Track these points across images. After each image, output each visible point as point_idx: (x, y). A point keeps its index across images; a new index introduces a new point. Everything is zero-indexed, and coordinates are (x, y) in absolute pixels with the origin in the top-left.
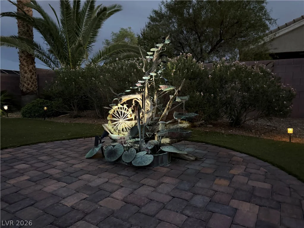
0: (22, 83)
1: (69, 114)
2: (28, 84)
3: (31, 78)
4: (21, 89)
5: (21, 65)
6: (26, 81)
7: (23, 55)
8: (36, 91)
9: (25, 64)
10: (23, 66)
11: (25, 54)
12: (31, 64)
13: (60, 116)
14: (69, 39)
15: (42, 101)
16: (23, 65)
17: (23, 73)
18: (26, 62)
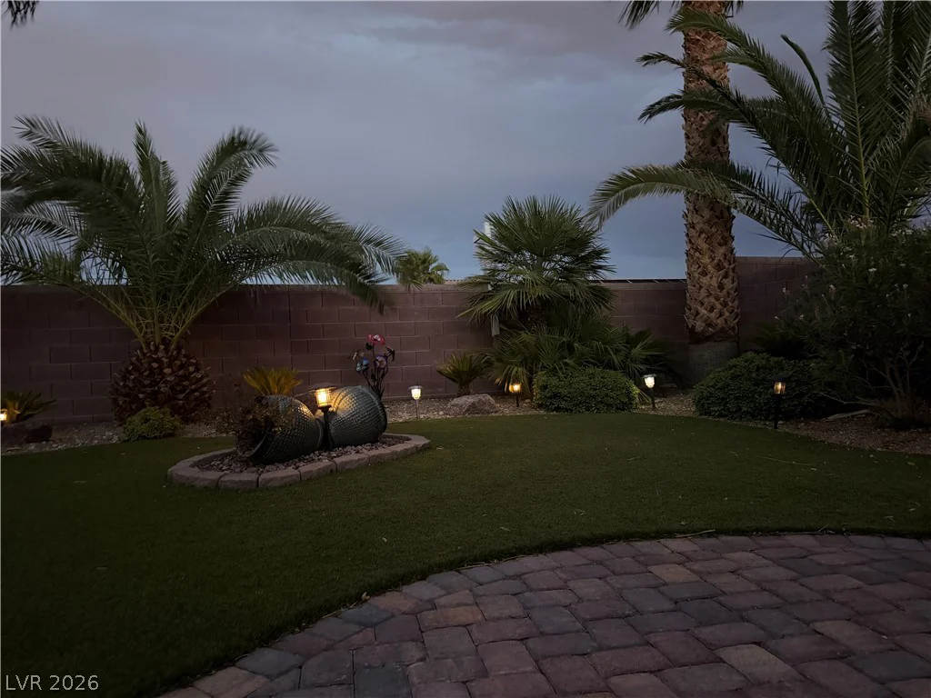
0: (693, 306)
1: (865, 411)
2: (712, 309)
3: (721, 287)
4: (691, 322)
5: (692, 252)
6: (706, 300)
7: (697, 219)
8: (733, 329)
9: (705, 246)
10: (697, 254)
11: (703, 217)
12: (720, 245)
13: (831, 418)
14: (865, 126)
15: (764, 362)
16: (697, 250)
17: (696, 275)
18: (709, 239)
